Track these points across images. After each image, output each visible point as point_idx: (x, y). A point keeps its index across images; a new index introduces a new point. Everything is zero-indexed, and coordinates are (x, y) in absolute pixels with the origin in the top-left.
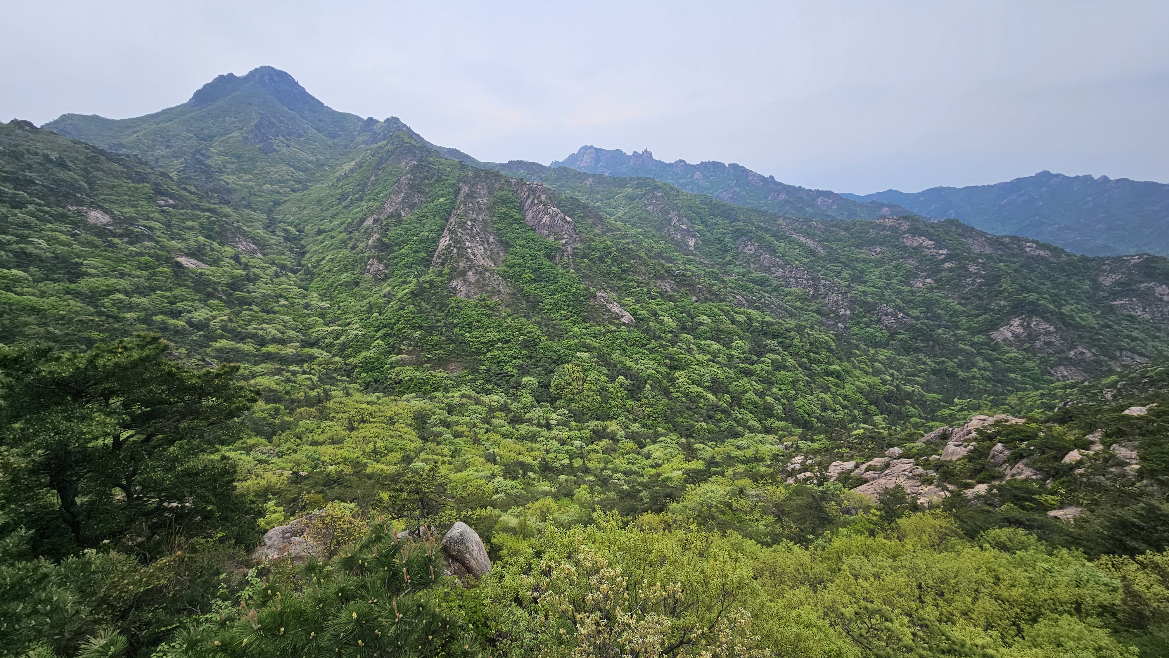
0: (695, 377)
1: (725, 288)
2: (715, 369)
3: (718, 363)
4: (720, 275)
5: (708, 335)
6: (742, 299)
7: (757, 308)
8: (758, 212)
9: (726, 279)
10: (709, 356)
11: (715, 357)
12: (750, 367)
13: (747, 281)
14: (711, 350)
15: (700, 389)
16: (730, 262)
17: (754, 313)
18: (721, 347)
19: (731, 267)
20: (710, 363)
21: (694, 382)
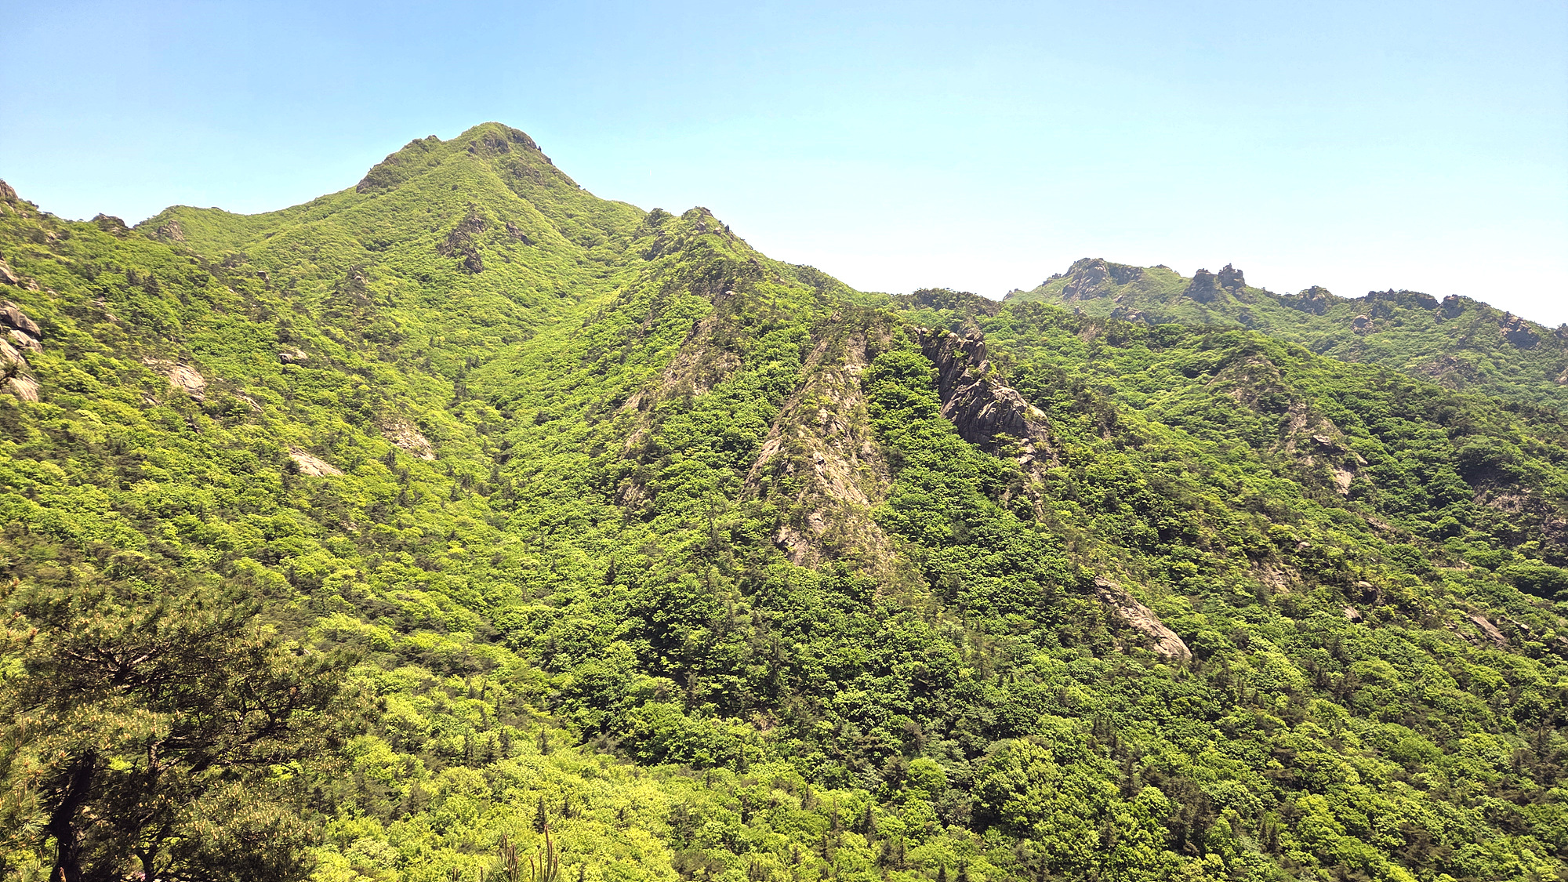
1: (1440, 594)
3: (1421, 786)
4: (1424, 561)
6: (1487, 626)
7: (1535, 654)
9: (1442, 571)
10: (1394, 766)
11: (1411, 770)
13: (1501, 580)
14: (1399, 750)
16: (1453, 531)
19: (1455, 542)
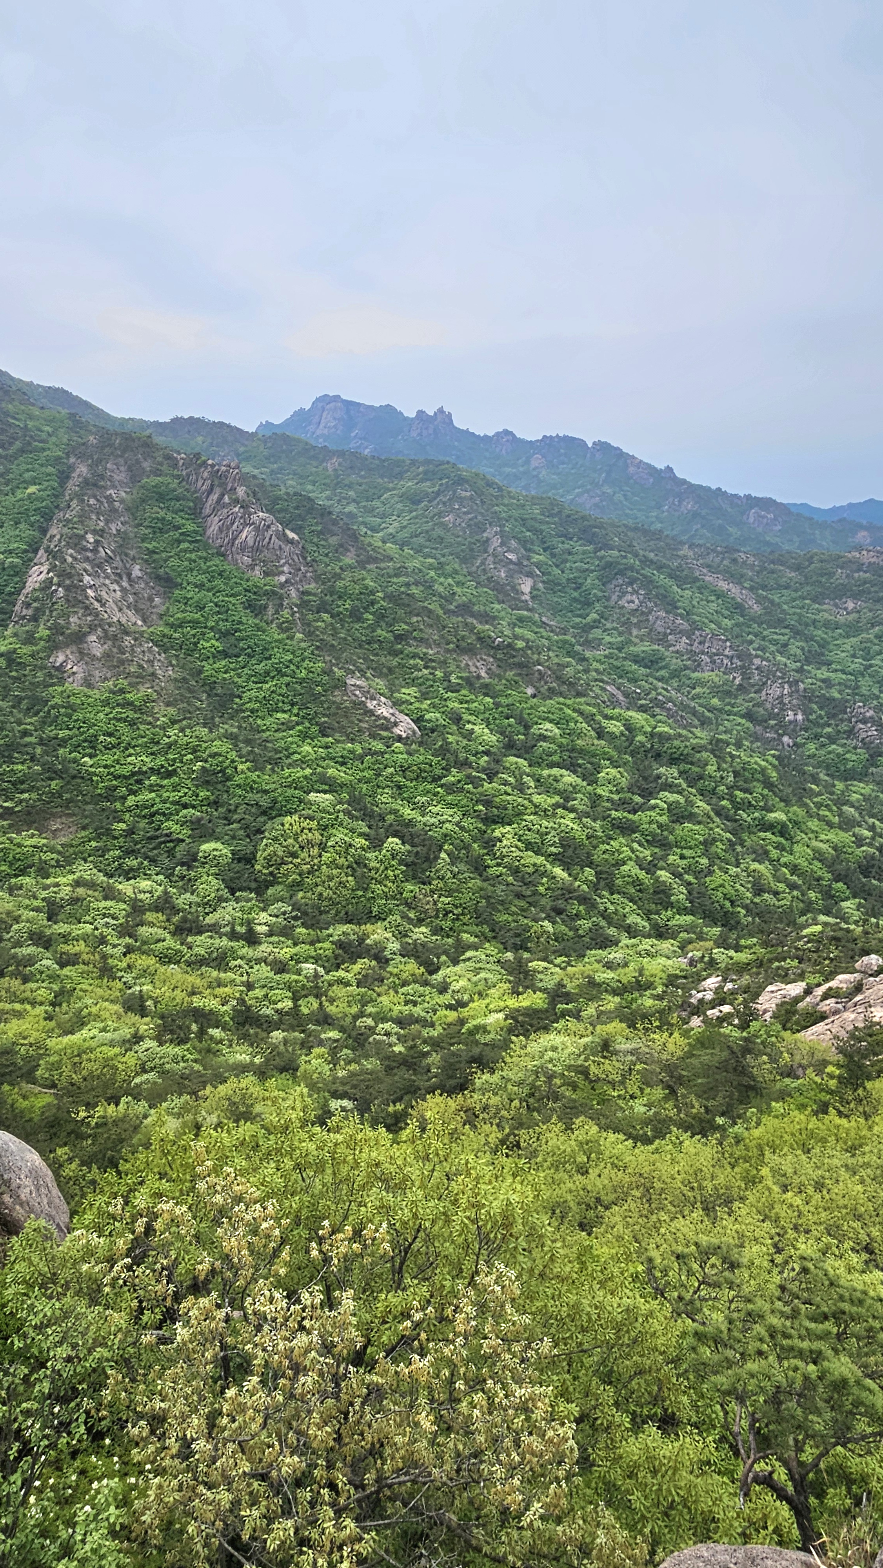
0: (530, 836)
1: (586, 671)
2: (568, 821)
3: (572, 810)
4: (578, 648)
5: (555, 758)
6: (615, 692)
7: (642, 709)
8: (645, 532)
9: (588, 654)
10: (557, 798)
11: (567, 799)
12: (631, 816)
13: (625, 659)
14: (560, 786)
15: (540, 860)
16: (596, 624)
17: (638, 718)
18: (579, 781)
19: (597, 633)
20: (560, 811)
21: (529, 846)
